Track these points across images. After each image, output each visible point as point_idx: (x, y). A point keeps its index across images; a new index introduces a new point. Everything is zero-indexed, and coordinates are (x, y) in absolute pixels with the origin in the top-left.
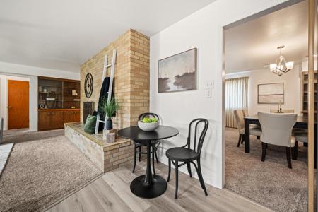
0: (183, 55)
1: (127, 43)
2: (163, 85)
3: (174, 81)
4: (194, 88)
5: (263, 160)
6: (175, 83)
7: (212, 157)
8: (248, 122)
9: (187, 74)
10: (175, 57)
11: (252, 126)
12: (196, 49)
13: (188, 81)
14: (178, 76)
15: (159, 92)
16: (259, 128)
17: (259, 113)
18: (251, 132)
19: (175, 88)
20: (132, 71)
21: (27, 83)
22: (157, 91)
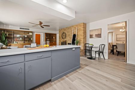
0: (98, 29)
1: (82, 26)
2: (91, 36)
3: (95, 35)
4: (101, 37)
5: (118, 55)
6: (95, 36)
7: (105, 52)
8: (113, 46)
9: (98, 34)
10: (95, 30)
11: (115, 47)
12: (101, 29)
13: (99, 36)
14: (96, 34)
15: (90, 38)
16: (117, 48)
17: (116, 43)
18: (114, 49)
19: (95, 37)
20: (83, 33)
21: (40, 35)
22: (89, 37)
